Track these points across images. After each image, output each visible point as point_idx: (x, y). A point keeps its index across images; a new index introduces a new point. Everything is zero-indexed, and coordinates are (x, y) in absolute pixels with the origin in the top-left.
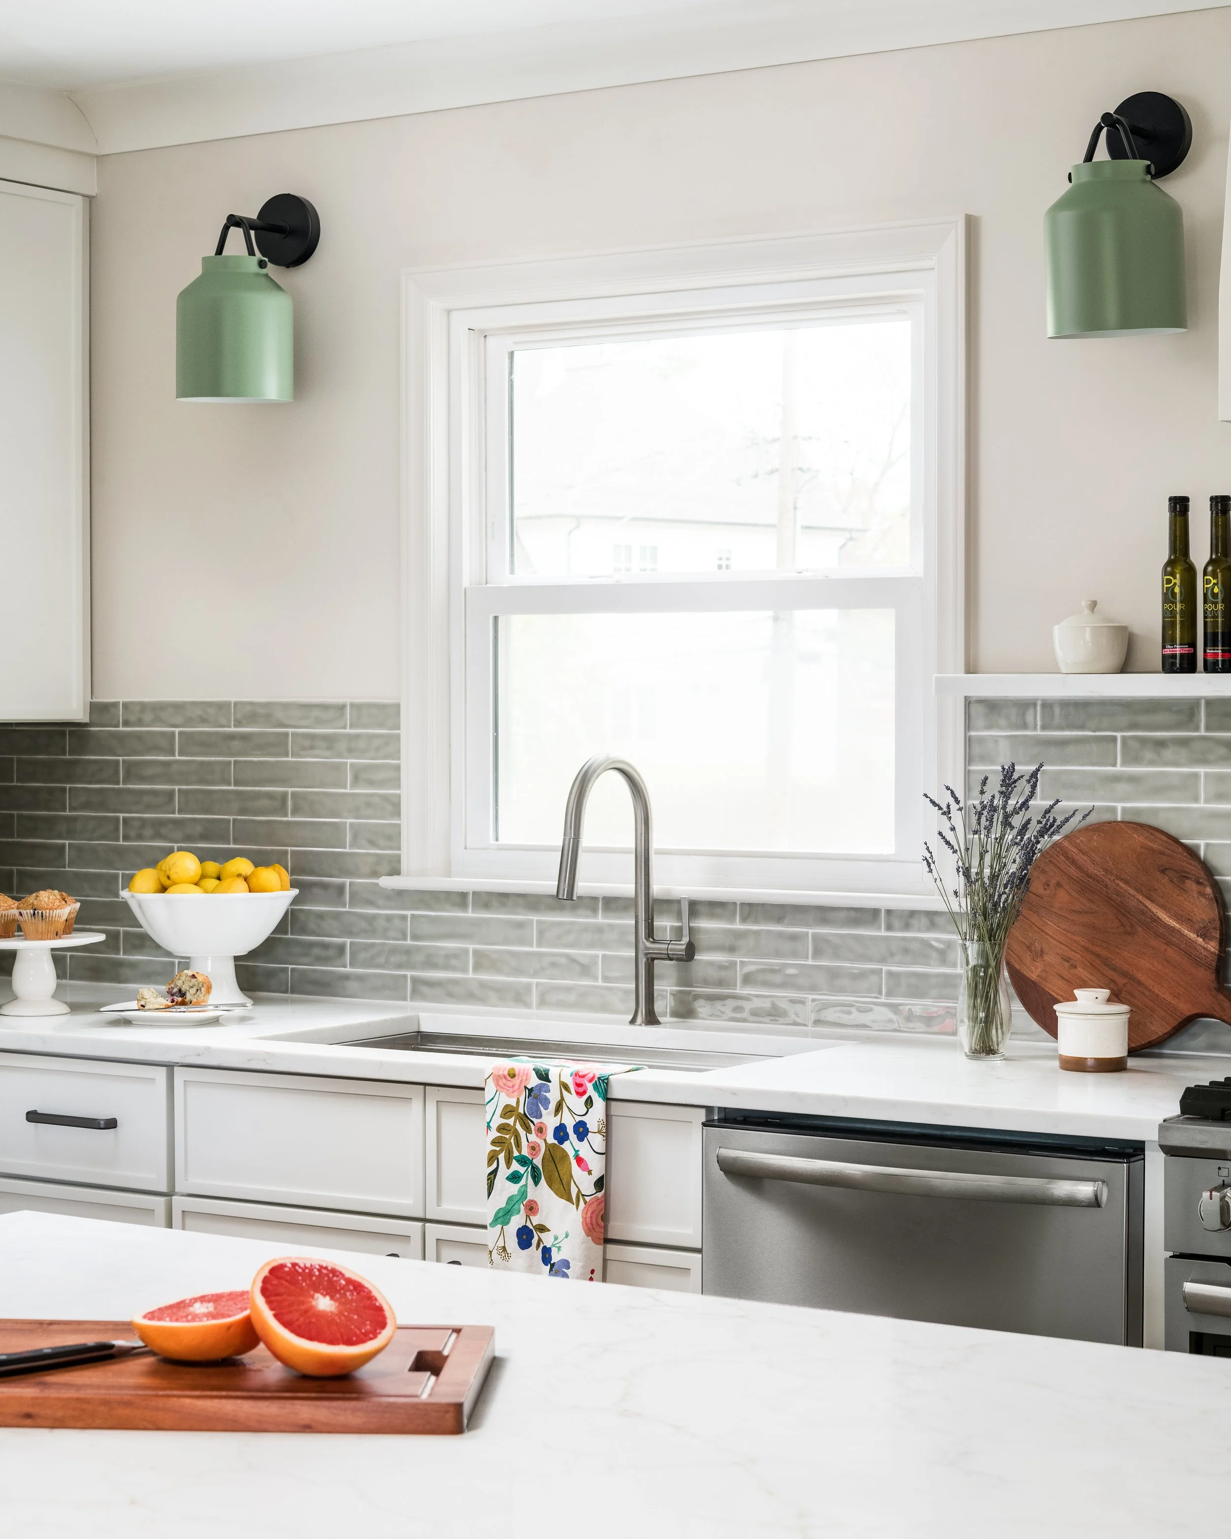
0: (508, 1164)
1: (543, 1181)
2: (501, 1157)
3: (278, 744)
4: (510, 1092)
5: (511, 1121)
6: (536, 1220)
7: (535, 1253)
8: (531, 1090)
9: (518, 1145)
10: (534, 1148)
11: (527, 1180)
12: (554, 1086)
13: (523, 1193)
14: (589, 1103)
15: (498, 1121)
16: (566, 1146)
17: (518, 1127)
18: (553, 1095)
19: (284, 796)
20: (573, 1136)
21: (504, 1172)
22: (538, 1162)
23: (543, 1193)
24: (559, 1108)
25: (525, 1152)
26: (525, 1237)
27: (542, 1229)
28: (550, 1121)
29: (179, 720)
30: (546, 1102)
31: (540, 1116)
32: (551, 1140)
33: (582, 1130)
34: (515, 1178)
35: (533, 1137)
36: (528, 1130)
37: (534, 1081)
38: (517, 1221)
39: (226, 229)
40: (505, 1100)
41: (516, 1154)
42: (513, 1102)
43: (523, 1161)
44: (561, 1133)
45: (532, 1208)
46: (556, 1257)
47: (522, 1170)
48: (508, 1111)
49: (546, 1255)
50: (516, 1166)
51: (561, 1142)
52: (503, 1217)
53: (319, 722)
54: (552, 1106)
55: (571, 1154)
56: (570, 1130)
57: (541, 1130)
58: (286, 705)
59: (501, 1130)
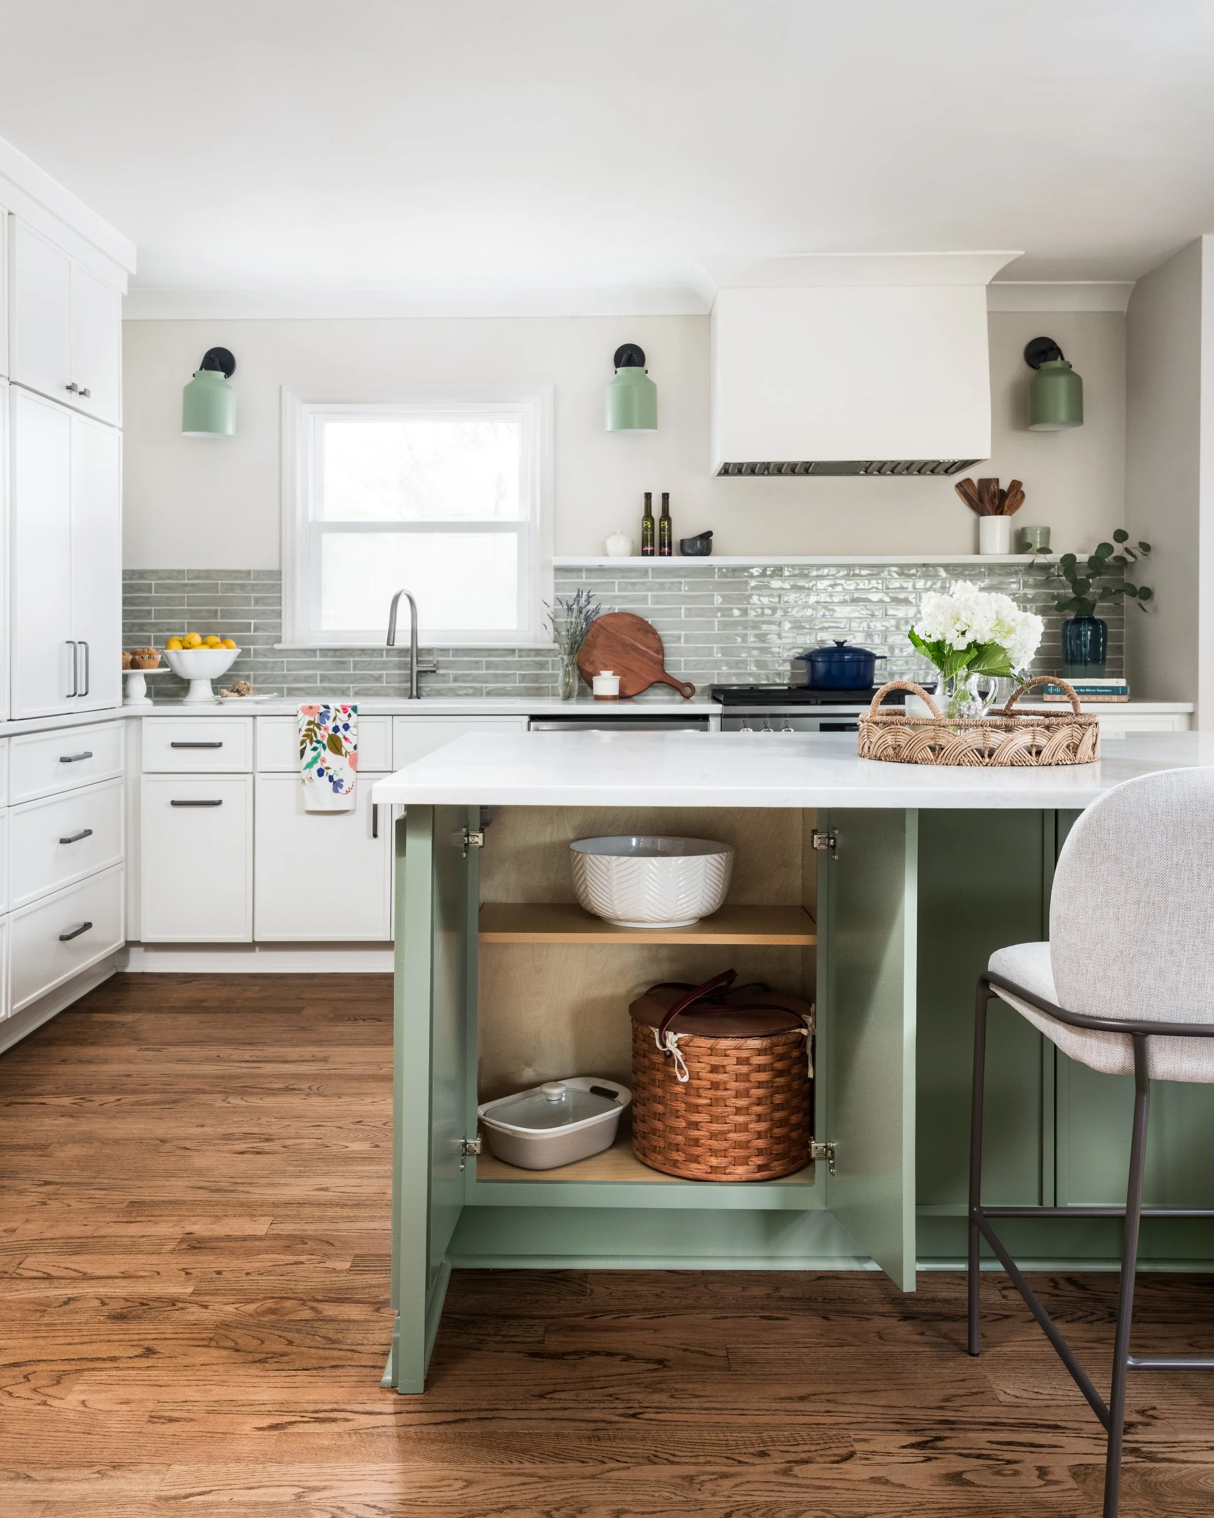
0: (311, 743)
1: (327, 749)
2: (308, 741)
3: (214, 587)
4: (312, 715)
5: (312, 727)
6: (325, 765)
7: (325, 778)
8: (321, 714)
9: (316, 736)
10: (323, 736)
11: (320, 749)
12: (331, 710)
13: (319, 755)
15: (305, 727)
16: (339, 734)
17: (315, 728)
18: (332, 714)
20: (342, 730)
21: (309, 747)
22: (325, 742)
23: (327, 754)
24: (335, 719)
25: (319, 738)
26: (321, 772)
27: (328, 768)
28: (330, 724)
30: (328, 718)
31: (325, 723)
32: (331, 732)
33: (346, 727)
34: (315, 749)
35: (322, 732)
36: (320, 729)
37: (322, 710)
38: (317, 766)
40: (309, 718)
41: (315, 739)
42: (312, 719)
43: (318, 742)
44: (336, 729)
45: (323, 761)
46: (335, 779)
47: (318, 745)
48: (310, 723)
49: (331, 779)
50: (315, 744)
51: (336, 732)
52: (309, 766)
53: (236, 578)
54: (332, 719)
55: (341, 737)
56: (341, 727)
57: (326, 729)
58: (218, 572)
59: (307, 730)
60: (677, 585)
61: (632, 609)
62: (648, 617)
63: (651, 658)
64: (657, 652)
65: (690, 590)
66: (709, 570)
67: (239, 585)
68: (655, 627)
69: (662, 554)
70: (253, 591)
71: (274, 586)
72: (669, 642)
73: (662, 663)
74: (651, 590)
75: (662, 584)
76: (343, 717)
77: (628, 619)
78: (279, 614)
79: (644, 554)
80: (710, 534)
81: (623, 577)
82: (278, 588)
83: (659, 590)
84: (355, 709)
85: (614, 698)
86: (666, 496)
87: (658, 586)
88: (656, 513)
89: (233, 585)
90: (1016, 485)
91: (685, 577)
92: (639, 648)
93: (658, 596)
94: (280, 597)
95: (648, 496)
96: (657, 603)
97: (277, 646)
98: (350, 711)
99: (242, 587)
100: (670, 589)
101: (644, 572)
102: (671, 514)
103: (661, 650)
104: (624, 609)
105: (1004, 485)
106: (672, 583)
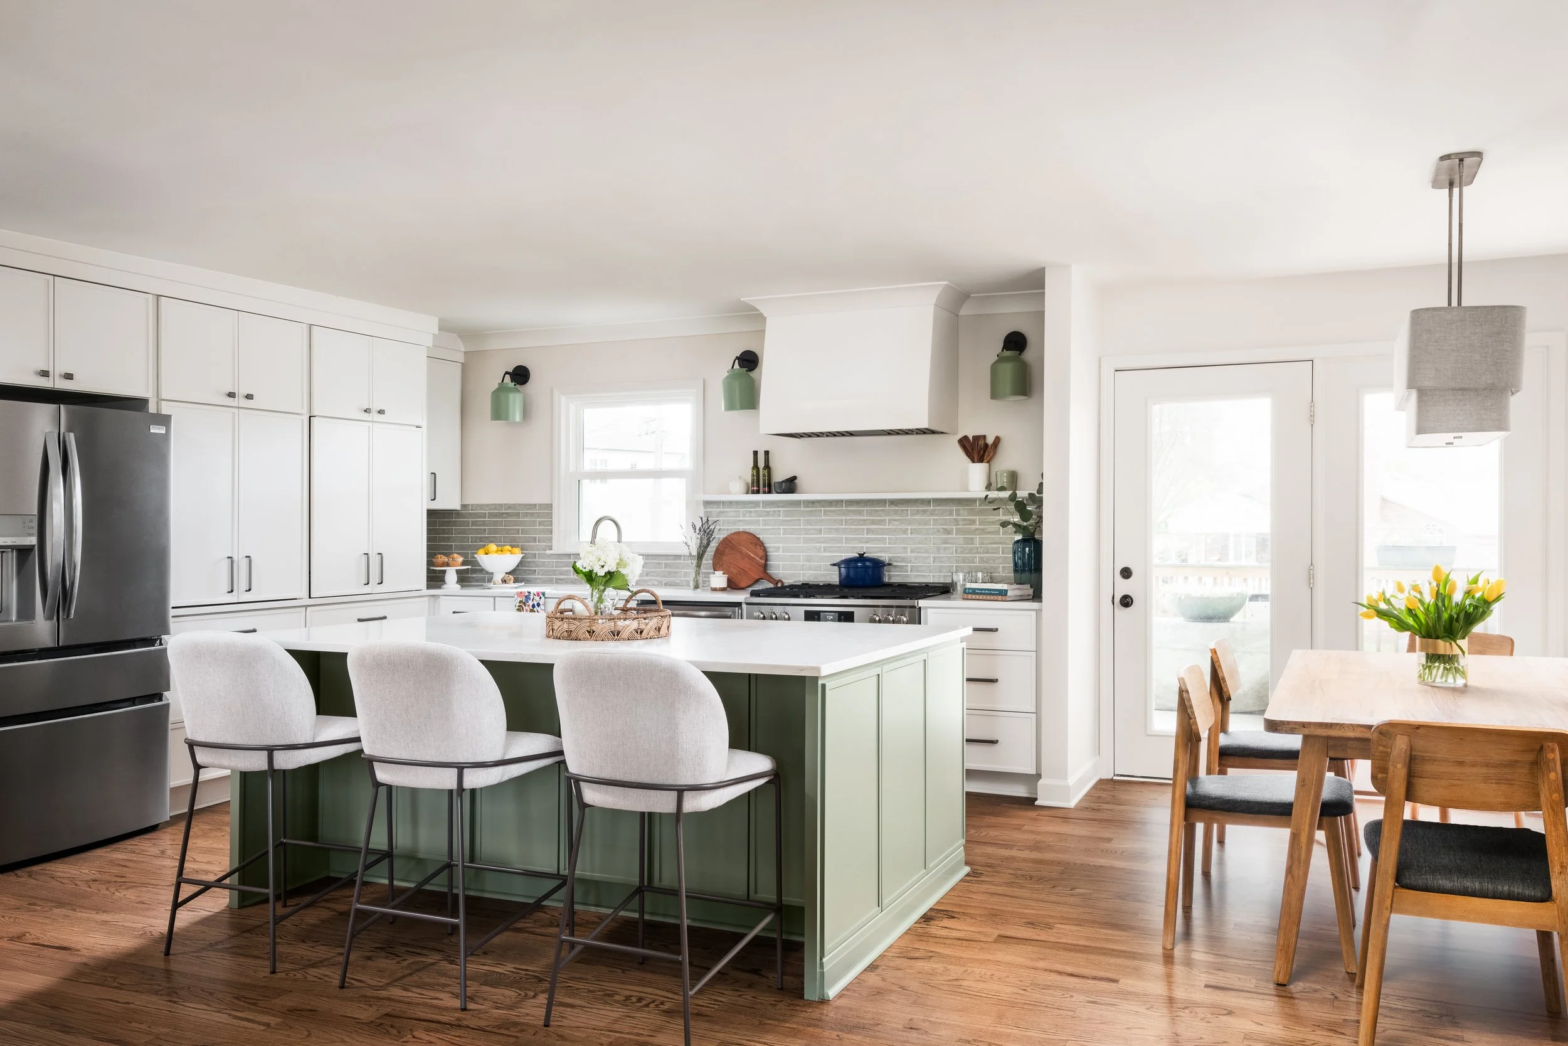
3: (518, 515)
4: (521, 597)
8: (527, 597)
12: (532, 595)
14: (540, 598)
15: (518, 604)
16: (535, 609)
17: (523, 606)
18: (532, 597)
19: (519, 530)
20: (536, 606)
24: (533, 599)
29: (487, 509)
30: (530, 599)
31: (528, 603)
32: (531, 608)
33: (539, 605)
35: (527, 609)
37: (527, 594)
39: (505, 375)
40: (520, 599)
42: (522, 600)
44: (533, 606)
48: (520, 602)
53: (528, 509)
57: (528, 606)
58: (520, 505)
59: (519, 606)
60: (778, 513)
61: (750, 529)
62: (759, 534)
63: (758, 563)
64: (761, 558)
65: (786, 516)
66: (797, 503)
67: (531, 513)
68: (764, 541)
69: (764, 493)
70: (538, 517)
71: (548, 514)
72: (772, 552)
73: (765, 566)
74: (762, 516)
75: (768, 512)
76: (537, 598)
77: (746, 535)
78: (551, 532)
79: (753, 492)
80: (795, 478)
81: (744, 508)
82: (550, 515)
83: (766, 516)
84: (544, 594)
85: (723, 590)
86: (767, 453)
87: (766, 513)
88: (761, 464)
89: (527, 513)
90: (997, 440)
91: (782, 507)
92: (750, 555)
93: (765, 520)
94: (552, 521)
95: (756, 453)
96: (765, 525)
97: (548, 552)
98: (541, 595)
99: (532, 514)
100: (773, 516)
101: (756, 504)
102: (771, 464)
103: (766, 557)
104: (745, 529)
105: (990, 440)
106: (774, 511)
